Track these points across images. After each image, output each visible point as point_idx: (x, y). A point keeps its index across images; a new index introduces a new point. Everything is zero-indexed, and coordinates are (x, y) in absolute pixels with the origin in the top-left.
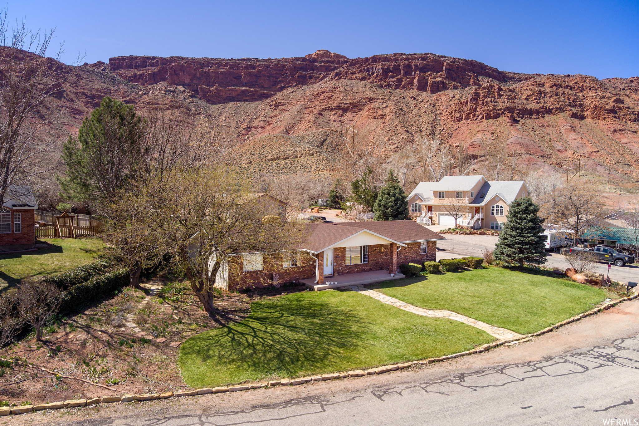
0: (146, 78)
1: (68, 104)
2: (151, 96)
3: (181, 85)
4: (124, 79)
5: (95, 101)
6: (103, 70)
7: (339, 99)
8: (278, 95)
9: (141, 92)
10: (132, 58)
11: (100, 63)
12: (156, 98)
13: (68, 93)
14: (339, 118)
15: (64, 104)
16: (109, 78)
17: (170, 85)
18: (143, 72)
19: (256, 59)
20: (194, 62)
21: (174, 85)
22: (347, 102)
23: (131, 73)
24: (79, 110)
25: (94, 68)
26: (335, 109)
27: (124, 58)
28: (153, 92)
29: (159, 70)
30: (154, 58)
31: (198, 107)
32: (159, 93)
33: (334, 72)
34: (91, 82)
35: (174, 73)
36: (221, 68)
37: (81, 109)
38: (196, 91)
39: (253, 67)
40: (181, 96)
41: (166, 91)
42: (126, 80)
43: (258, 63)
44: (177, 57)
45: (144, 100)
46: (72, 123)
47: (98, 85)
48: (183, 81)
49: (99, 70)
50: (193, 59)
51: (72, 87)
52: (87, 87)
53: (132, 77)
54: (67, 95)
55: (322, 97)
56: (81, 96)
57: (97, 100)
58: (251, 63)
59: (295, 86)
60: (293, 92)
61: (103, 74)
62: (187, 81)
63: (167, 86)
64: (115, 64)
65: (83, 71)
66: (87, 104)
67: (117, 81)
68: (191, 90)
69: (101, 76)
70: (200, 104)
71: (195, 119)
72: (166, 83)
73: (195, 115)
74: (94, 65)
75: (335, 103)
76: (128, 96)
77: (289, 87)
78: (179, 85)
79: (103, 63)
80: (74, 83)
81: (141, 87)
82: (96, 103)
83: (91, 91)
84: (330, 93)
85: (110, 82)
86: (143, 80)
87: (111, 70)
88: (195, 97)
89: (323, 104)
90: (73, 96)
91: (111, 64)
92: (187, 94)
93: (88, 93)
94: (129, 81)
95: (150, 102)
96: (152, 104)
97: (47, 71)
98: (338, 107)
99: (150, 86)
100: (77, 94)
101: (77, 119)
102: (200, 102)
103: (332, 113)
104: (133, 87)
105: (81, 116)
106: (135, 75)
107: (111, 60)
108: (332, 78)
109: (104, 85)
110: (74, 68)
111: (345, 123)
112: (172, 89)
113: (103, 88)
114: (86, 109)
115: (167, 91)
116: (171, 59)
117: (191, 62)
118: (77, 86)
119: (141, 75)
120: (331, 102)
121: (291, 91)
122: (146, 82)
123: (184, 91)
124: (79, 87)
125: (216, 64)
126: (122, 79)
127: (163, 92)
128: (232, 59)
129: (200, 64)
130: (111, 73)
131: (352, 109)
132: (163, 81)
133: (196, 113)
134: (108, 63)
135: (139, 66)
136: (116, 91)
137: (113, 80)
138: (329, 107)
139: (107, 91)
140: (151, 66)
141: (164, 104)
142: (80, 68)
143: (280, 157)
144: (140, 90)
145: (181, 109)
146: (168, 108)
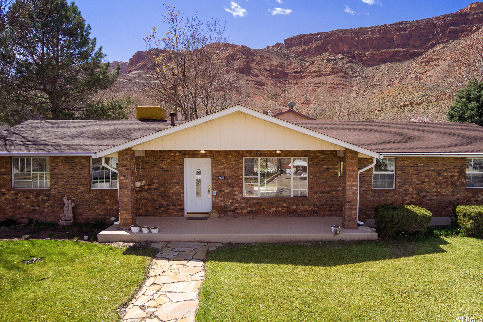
0: (312, 51)
1: (254, 78)
2: (316, 65)
3: (340, 53)
4: (295, 54)
5: (273, 74)
6: (280, 49)
8: (429, 52)
9: (308, 63)
10: (301, 37)
11: (278, 44)
12: (320, 67)
13: (254, 70)
15: (251, 79)
16: (284, 55)
17: (332, 55)
18: (309, 46)
19: (407, 21)
20: (351, 33)
21: (335, 54)
23: (300, 49)
24: (261, 83)
25: (273, 49)
27: (295, 38)
28: (317, 62)
29: (323, 44)
30: (318, 34)
31: (354, 71)
32: (322, 62)
34: (271, 59)
35: (334, 44)
36: (375, 35)
37: (263, 81)
38: (353, 57)
39: (405, 29)
40: (340, 63)
41: (327, 60)
42: (297, 55)
43: (409, 25)
44: (337, 30)
45: (310, 70)
46: (256, 92)
47: (276, 62)
48: (342, 49)
49: (277, 50)
50: (350, 30)
51: (257, 65)
52: (268, 64)
53: (301, 52)
54: (254, 72)
56: (264, 71)
57: (275, 73)
58: (403, 26)
59: (447, 41)
60: (444, 48)
61: (279, 52)
62: (346, 49)
63: (329, 56)
64: (288, 43)
65: (265, 52)
66: (267, 77)
67: (290, 57)
68: (348, 57)
69: (278, 54)
70: (357, 68)
71: (352, 81)
72: (328, 54)
73: (353, 78)
74: (274, 47)
76: (298, 67)
77: (440, 43)
78: (338, 53)
79: (280, 44)
80: (259, 62)
81: (308, 59)
82: (274, 76)
83: (271, 67)
85: (284, 58)
86: (309, 53)
87: (286, 48)
88: (353, 62)
90: (258, 72)
91: (286, 44)
92: (345, 61)
93: (268, 68)
94: (299, 55)
95: (315, 70)
96: (317, 72)
97: (241, 55)
99: (315, 58)
100: (260, 70)
101: (260, 89)
102: (356, 66)
104: (302, 60)
105: (263, 87)
106: (304, 50)
107: (285, 40)
109: (280, 60)
110: (259, 51)
112: (333, 58)
113: (279, 63)
114: (267, 81)
115: (329, 60)
116: (332, 33)
117: (349, 33)
118: (261, 64)
119: (308, 49)
121: (442, 47)
122: (313, 54)
123: (343, 58)
124: (262, 65)
125: (370, 31)
126: (294, 55)
127: (325, 61)
128: (385, 25)
129: (357, 33)
130: (286, 51)
132: (326, 52)
133: (353, 75)
134: (284, 43)
135: (306, 42)
136: (288, 64)
137: (287, 56)
139: (282, 65)
140: (316, 41)
141: (326, 71)
142: (263, 50)
143: (413, 103)
144: (308, 61)
145: (340, 73)
146: (329, 74)
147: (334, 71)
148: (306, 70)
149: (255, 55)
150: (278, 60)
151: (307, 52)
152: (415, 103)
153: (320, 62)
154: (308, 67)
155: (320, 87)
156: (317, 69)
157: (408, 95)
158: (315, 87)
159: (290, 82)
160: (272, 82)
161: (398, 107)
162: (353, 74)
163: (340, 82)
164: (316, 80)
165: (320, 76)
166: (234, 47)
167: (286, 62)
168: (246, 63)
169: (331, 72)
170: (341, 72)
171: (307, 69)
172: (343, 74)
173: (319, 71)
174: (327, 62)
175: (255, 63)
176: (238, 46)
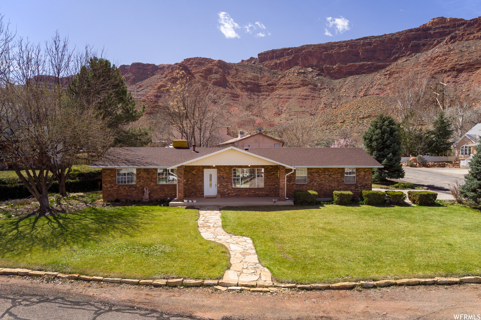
0: (283, 65)
1: (230, 90)
2: (287, 78)
3: (310, 67)
4: (268, 68)
5: (247, 86)
6: (254, 63)
7: (454, 61)
8: (392, 65)
9: (280, 76)
10: (273, 51)
11: (252, 58)
12: (291, 79)
13: (230, 82)
14: (453, 79)
15: (227, 91)
16: (257, 69)
17: (302, 68)
18: (281, 60)
19: (372, 36)
20: (320, 47)
21: (304, 67)
22: (463, 63)
23: (272, 63)
24: (237, 94)
25: (248, 63)
26: (448, 71)
27: (268, 53)
28: (288, 75)
29: (293, 58)
30: (289, 49)
31: (323, 83)
32: (293, 75)
33: (449, 36)
34: (245, 73)
35: (304, 58)
36: (342, 49)
37: (238, 93)
38: (322, 70)
39: (370, 44)
40: (310, 76)
41: (298, 73)
42: (270, 69)
43: (374, 40)
44: (307, 45)
45: (281, 82)
46: (232, 104)
47: (250, 75)
48: (312, 63)
49: (251, 64)
50: (319, 45)
51: (233, 78)
52: (243, 77)
53: (273, 65)
54: (229, 84)
55: (435, 62)
56: (239, 84)
57: (249, 86)
58: (368, 41)
59: (409, 55)
60: (406, 61)
61: (253, 66)
62: (315, 63)
63: (299, 69)
64: (262, 58)
65: (240, 66)
66: (242, 90)
67: (263, 70)
68: (317, 70)
69: (252, 68)
70: (325, 80)
71: (320, 93)
72: (298, 67)
73: (321, 90)
74: (248, 61)
75: (449, 65)
76: (270, 80)
77: (403, 56)
78: (308, 67)
79: (254, 58)
80: (234, 75)
81: (280, 72)
82: (248, 88)
83: (245, 80)
84: (444, 57)
85: (258, 71)
86: (281, 67)
87: (259, 62)
88: (321, 75)
89: (436, 68)
90: (233, 85)
91: (259, 58)
92: (314, 74)
93: (243, 81)
94: (272, 69)
95: (286, 83)
96: (288, 84)
97: (218, 69)
98: (453, 69)
99: (287, 71)
100: (236, 83)
101: (235, 100)
103: (446, 75)
104: (274, 73)
105: (238, 99)
106: (276, 64)
107: (259, 55)
108: (446, 42)
109: (254, 74)
110: (234, 65)
111: (459, 83)
112: (303, 71)
113: (253, 76)
114: (242, 93)
115: (299, 73)
116: (302, 48)
117: (317, 47)
118: (236, 77)
119: (280, 63)
120: (445, 65)
121: (405, 60)
122: (284, 68)
123: (312, 71)
124: (237, 78)
125: (338, 46)
126: (267, 69)
127: (296, 74)
128: (352, 40)
129: (325, 48)
130: (259, 65)
131: (468, 68)
132: (296, 66)
133: (322, 88)
134: (257, 57)
135: (278, 57)
136: (262, 77)
137: (260, 69)
138: (443, 70)
139: (256, 78)
140: (287, 55)
141: (296, 84)
142: (238, 64)
143: (371, 115)
144: (280, 75)
145: (309, 86)
146: (299, 86)
147: (304, 84)
148: (278, 83)
149: (231, 69)
150: (252, 74)
151: (279, 66)
152: (373, 115)
153: (291, 75)
154: (279, 80)
155: (291, 98)
156: (288, 82)
157: (367, 108)
158: (287, 98)
159: (263, 94)
160: (246, 94)
161: (358, 119)
162: (321, 86)
163: (309, 94)
164: (287, 92)
165: (290, 88)
166: (211, 62)
167: (259, 75)
168: (223, 76)
169: (301, 84)
170: (310, 84)
171: (279, 81)
172: (312, 86)
173: (290, 84)
174: (298, 75)
175: (231, 76)
176: (214, 61)
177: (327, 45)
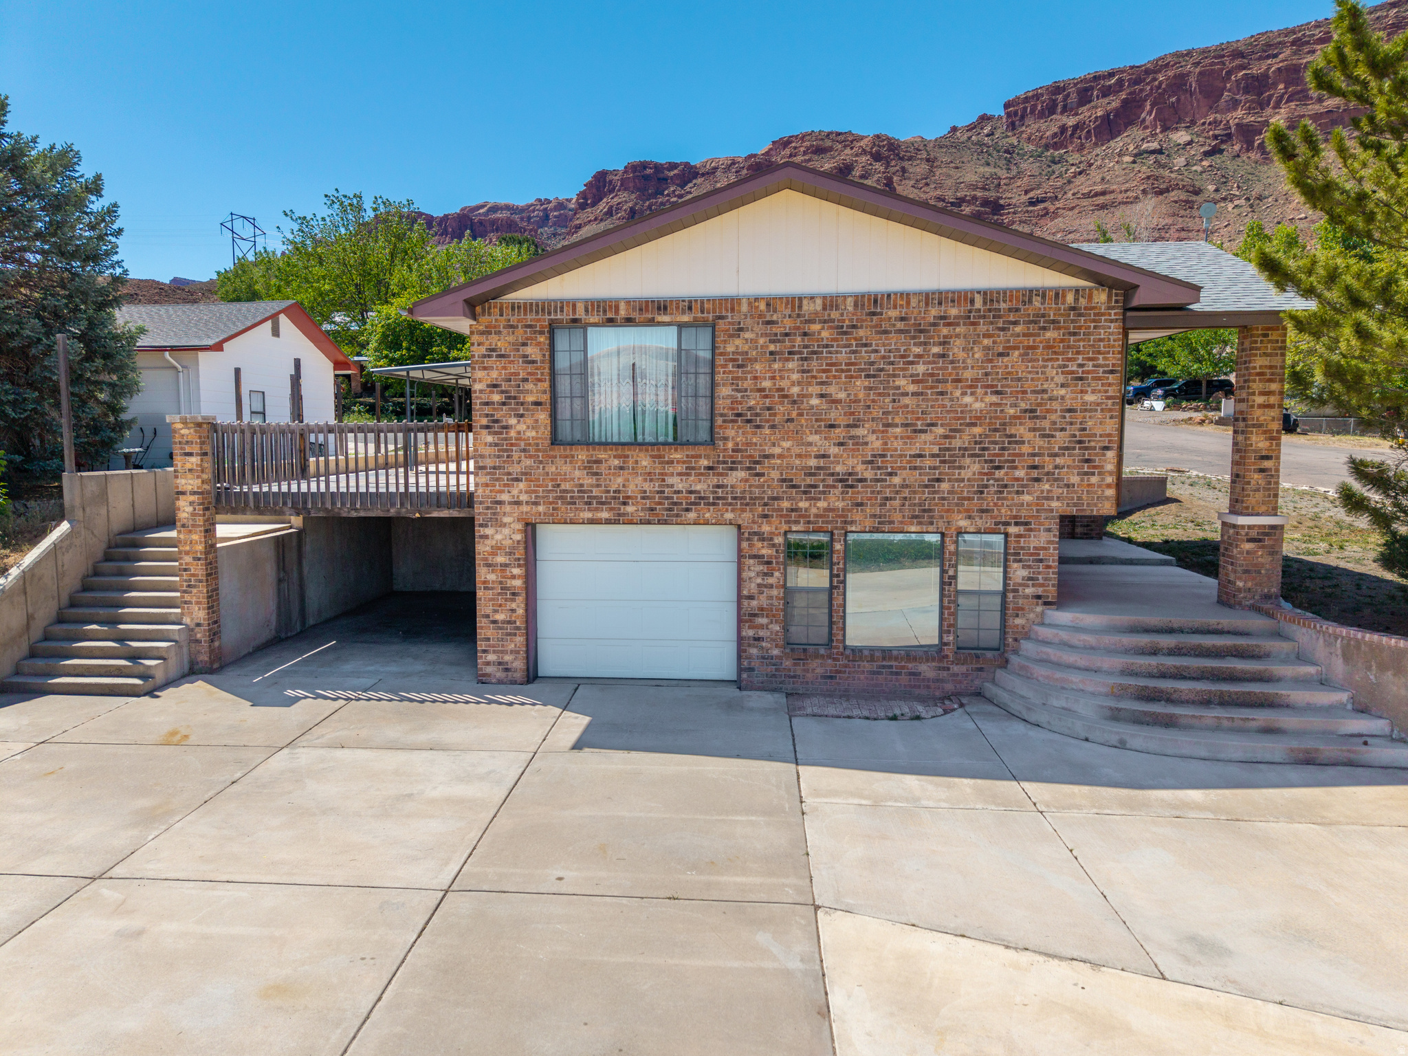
149: (912, 159)
150: (982, 169)
153: (1112, 164)
162: (1217, 190)
163: (1169, 221)
164: (1093, 220)
165: (1103, 207)
167: (1005, 171)
169: (1143, 190)
171: (1067, 188)
173: (1103, 193)
177: (1251, 44)
